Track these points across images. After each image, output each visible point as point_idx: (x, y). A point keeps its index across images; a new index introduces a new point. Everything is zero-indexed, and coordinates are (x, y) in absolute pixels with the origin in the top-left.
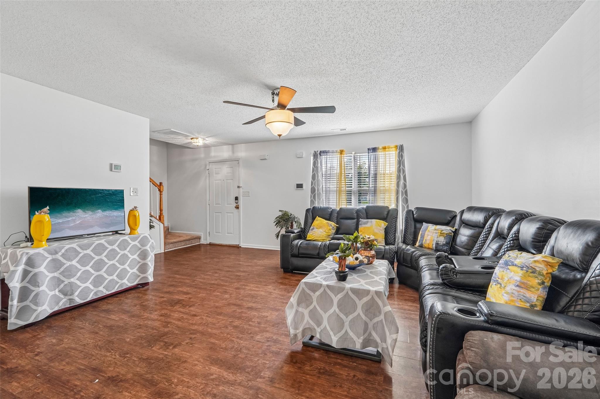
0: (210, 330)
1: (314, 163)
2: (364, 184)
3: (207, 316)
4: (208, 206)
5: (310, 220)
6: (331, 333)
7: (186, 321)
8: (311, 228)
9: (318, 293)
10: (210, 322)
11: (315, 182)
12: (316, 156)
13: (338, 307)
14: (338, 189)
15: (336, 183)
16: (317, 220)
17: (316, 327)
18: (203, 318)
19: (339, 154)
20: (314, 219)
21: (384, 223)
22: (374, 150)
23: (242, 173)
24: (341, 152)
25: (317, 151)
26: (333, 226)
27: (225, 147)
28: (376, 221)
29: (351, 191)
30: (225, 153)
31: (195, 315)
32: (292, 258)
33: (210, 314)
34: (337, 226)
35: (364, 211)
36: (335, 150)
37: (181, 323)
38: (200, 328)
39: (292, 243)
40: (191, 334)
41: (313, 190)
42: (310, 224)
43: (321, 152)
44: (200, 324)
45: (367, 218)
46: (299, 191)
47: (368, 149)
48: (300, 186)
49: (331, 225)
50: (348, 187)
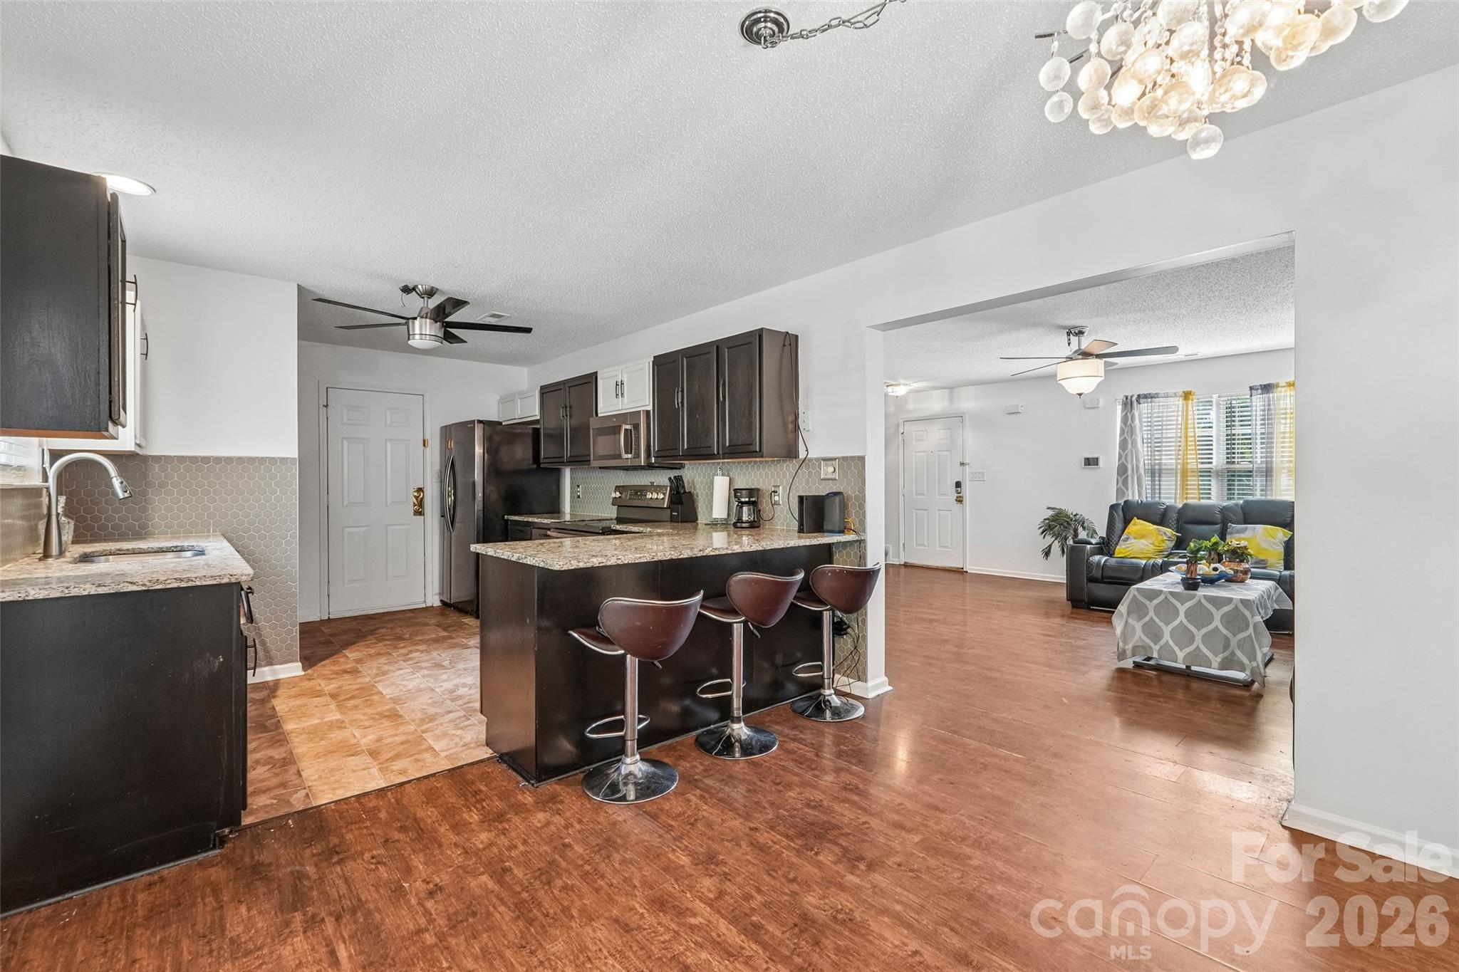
1: (1125, 420)
2: (1242, 458)
4: (901, 497)
5: (1119, 525)
6: (1176, 649)
8: (1123, 538)
9: (1156, 602)
11: (1127, 454)
12: (1129, 405)
13: (1186, 617)
14: (1179, 467)
15: (1175, 455)
16: (1134, 525)
17: (1152, 645)
19: (1181, 399)
20: (1127, 522)
21: (1283, 532)
22: (1267, 388)
23: (971, 439)
24: (1187, 396)
25: (1132, 397)
26: (1169, 534)
27: (935, 392)
28: (1266, 529)
29: (1210, 472)
30: (937, 404)
32: (1089, 584)
34: (1177, 536)
35: (1239, 510)
36: (1171, 391)
39: (1088, 559)
41: (1122, 470)
42: (1120, 532)
43: (1139, 396)
45: (1246, 523)
46: (1091, 472)
47: (1251, 388)
48: (1091, 462)
49: (1165, 534)
50: (1202, 463)
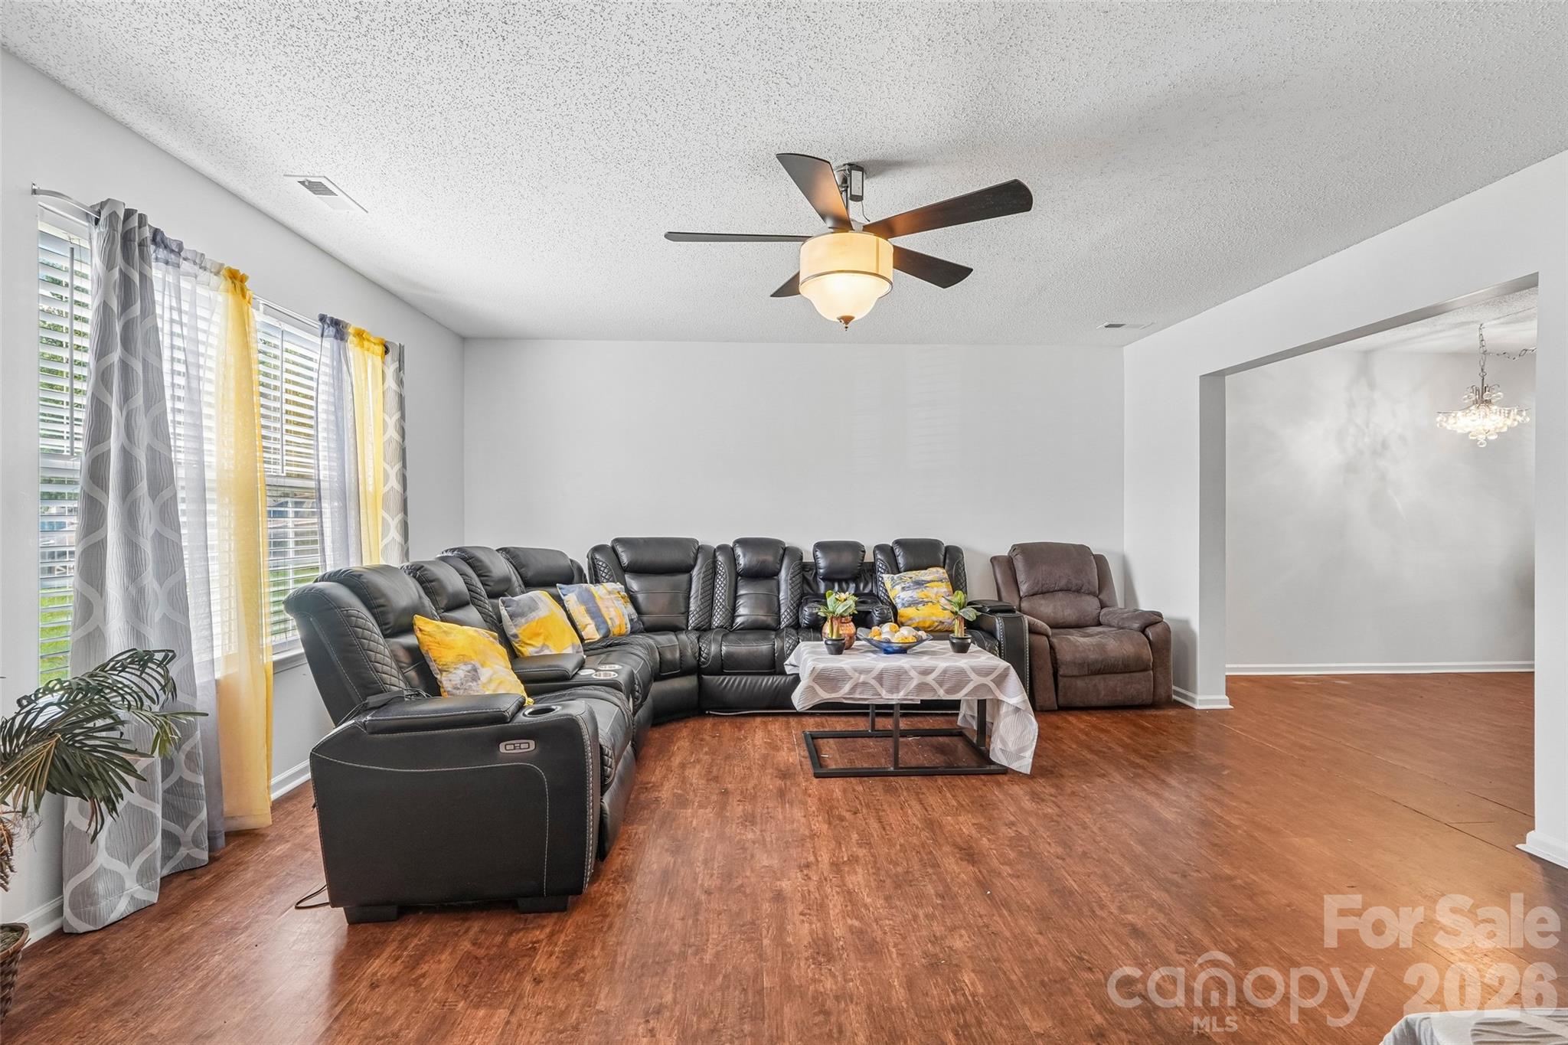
0: (1128, 870)
3: (1102, 907)
7: (1173, 930)
10: (1109, 886)
18: (1120, 908)
31: (1136, 932)
33: (1085, 910)
37: (1192, 929)
38: (1146, 885)
40: (1178, 886)
44: (1138, 897)
